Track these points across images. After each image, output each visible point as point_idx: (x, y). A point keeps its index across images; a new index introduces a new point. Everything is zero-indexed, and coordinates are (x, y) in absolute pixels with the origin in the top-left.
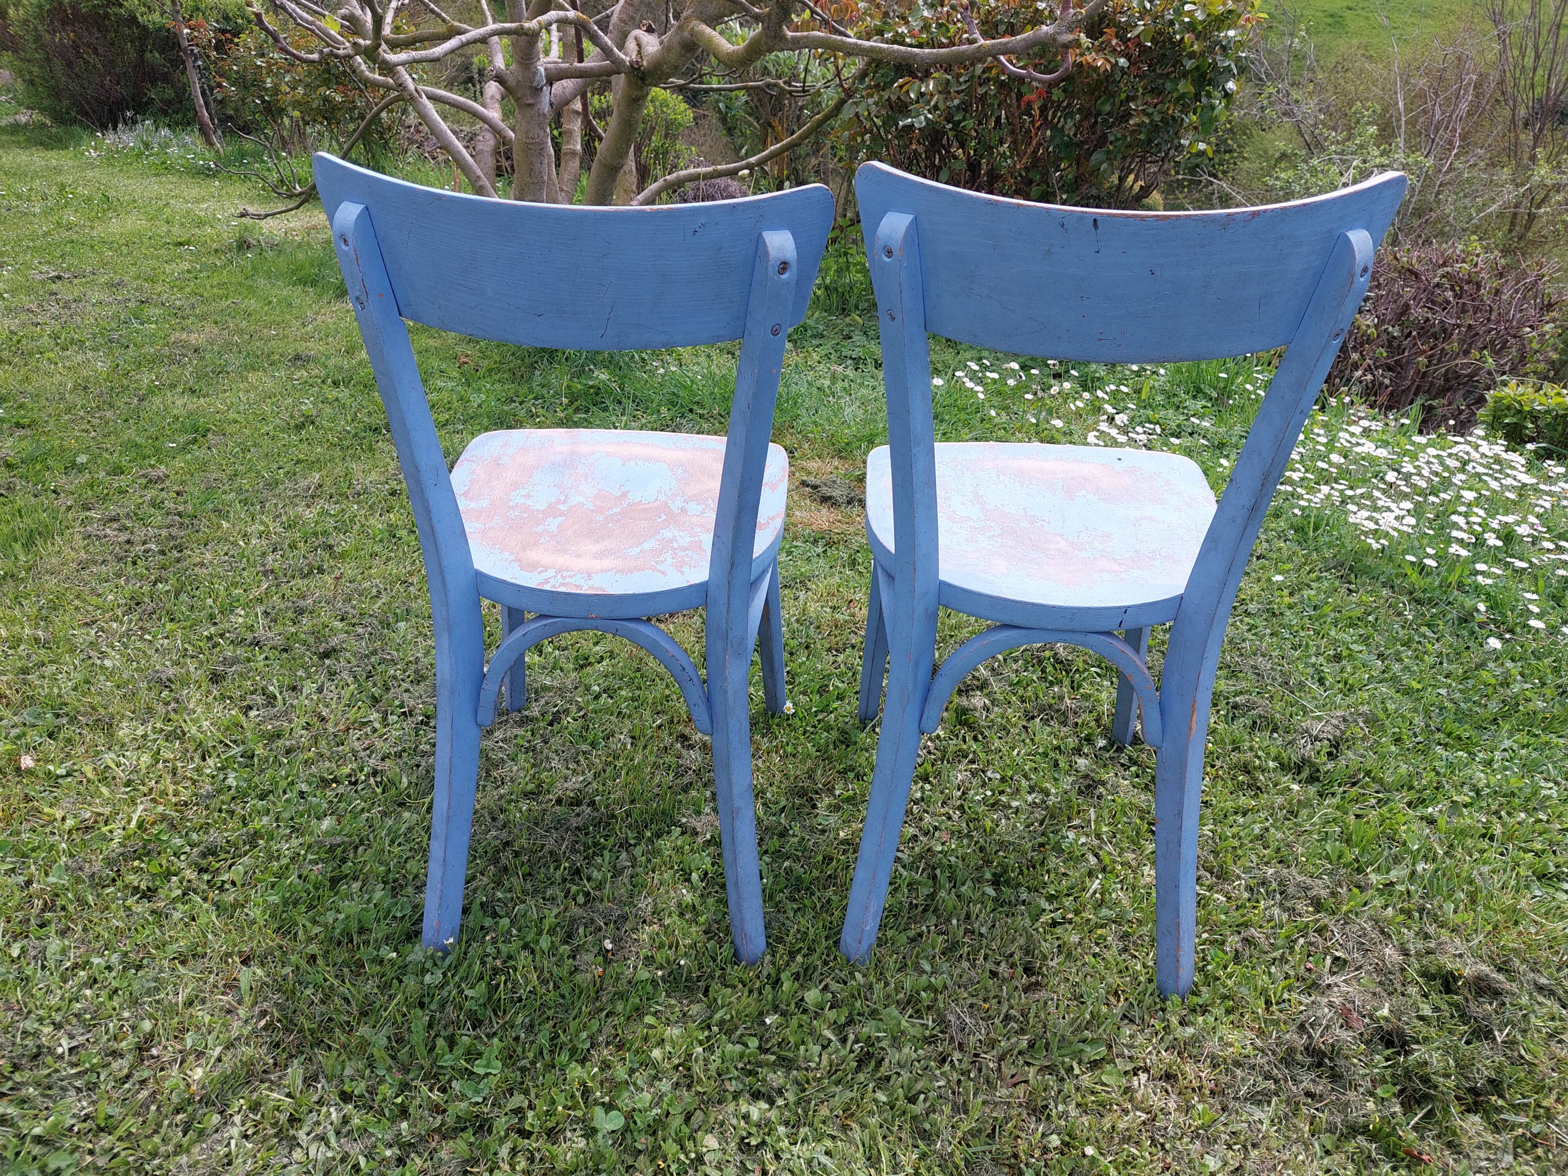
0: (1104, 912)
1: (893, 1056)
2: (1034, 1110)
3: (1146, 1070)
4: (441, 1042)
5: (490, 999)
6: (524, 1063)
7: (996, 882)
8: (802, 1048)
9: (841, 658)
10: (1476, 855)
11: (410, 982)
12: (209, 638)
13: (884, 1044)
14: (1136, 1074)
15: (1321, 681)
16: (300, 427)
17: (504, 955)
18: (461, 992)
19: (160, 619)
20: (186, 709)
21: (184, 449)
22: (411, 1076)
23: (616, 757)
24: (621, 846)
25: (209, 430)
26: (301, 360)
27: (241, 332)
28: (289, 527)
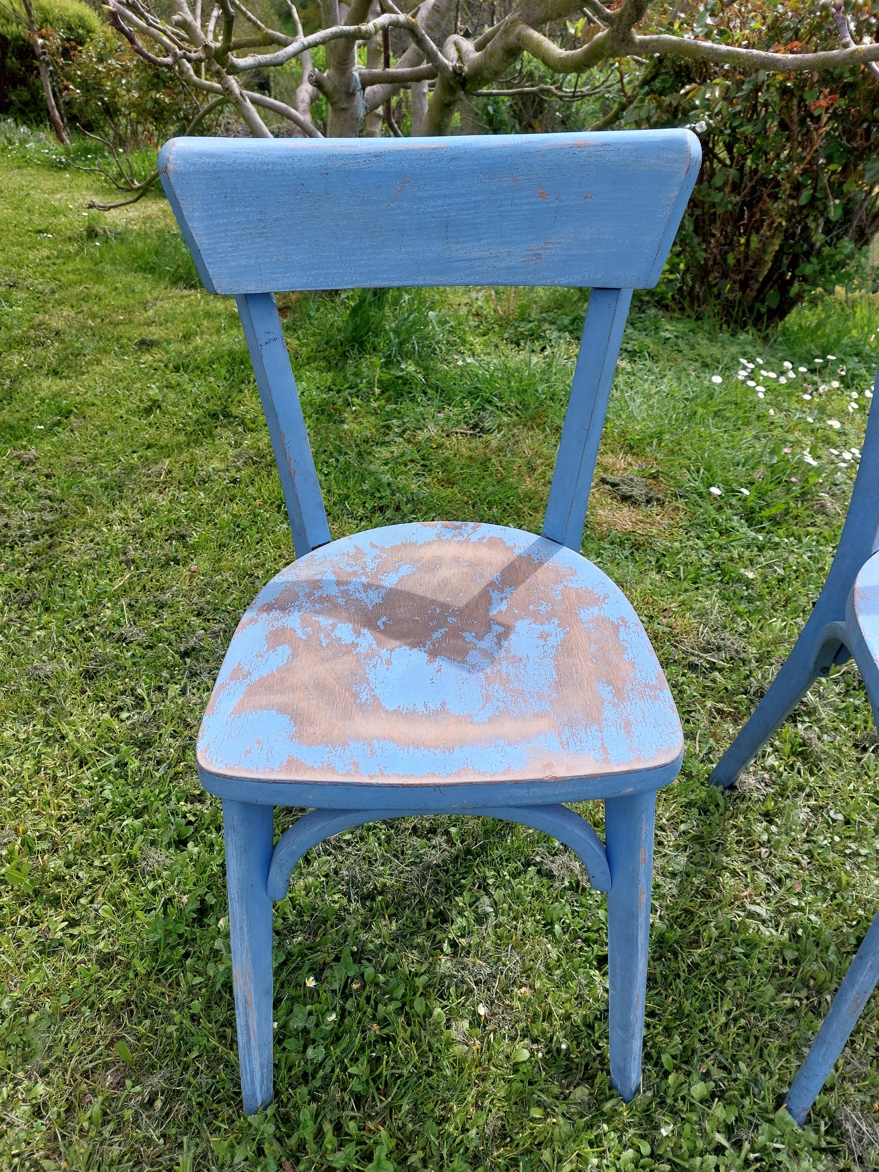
4: (328, 1130)
5: (373, 1075)
6: (416, 1161)
12: (82, 631)
13: (782, 1157)
16: (148, 411)
17: (380, 1017)
18: (344, 1068)
19: (36, 609)
21: (50, 431)
24: (480, 886)
25: (71, 412)
26: (146, 345)
27: (94, 316)
28: (146, 514)
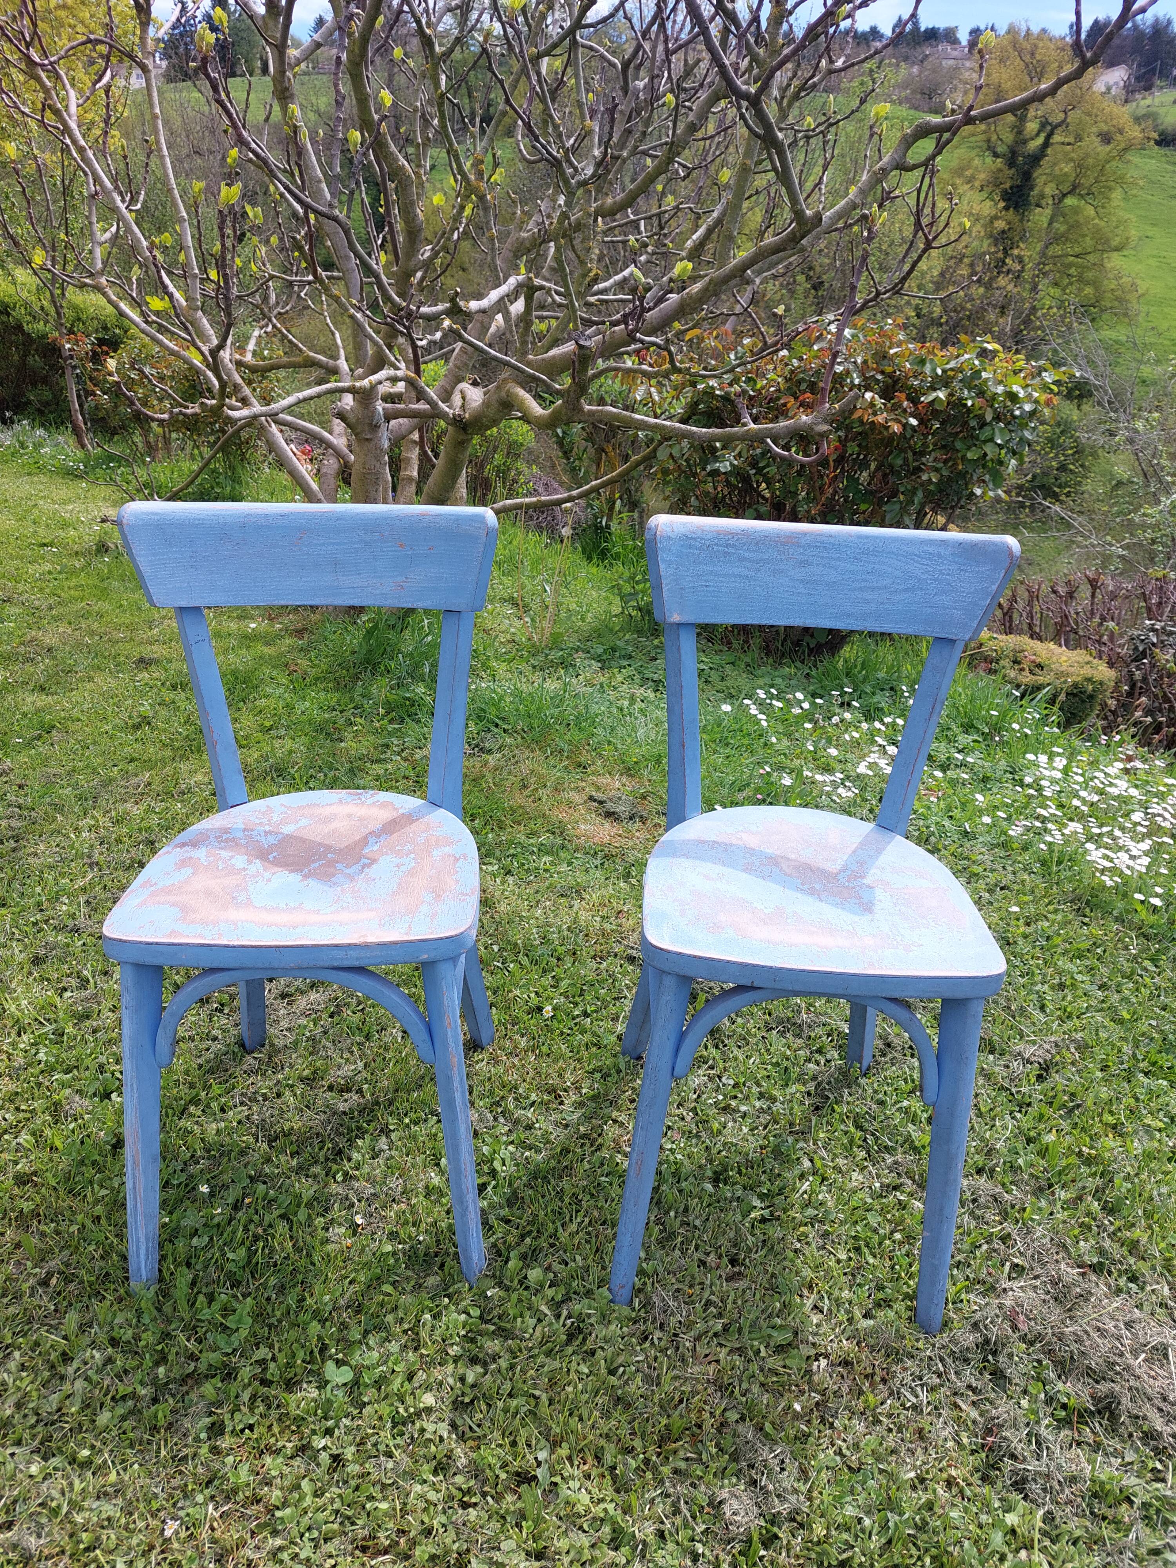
0: (811, 1212)
1: (601, 1332)
2: (721, 1387)
3: (826, 1356)
4: (201, 1298)
5: (249, 1262)
6: (274, 1320)
7: (716, 1181)
8: (519, 1320)
9: (604, 965)
10: (1160, 1176)
11: (180, 1244)
12: (35, 924)
13: (592, 1320)
14: (817, 1360)
15: (1042, 1008)
16: (137, 727)
17: (266, 1223)
18: (224, 1255)
20: (8, 988)
21: (29, 745)
22: (173, 1326)
23: (387, 1049)
24: (382, 1131)
25: (53, 727)
26: (144, 663)
27: (92, 633)
28: (117, 822)
